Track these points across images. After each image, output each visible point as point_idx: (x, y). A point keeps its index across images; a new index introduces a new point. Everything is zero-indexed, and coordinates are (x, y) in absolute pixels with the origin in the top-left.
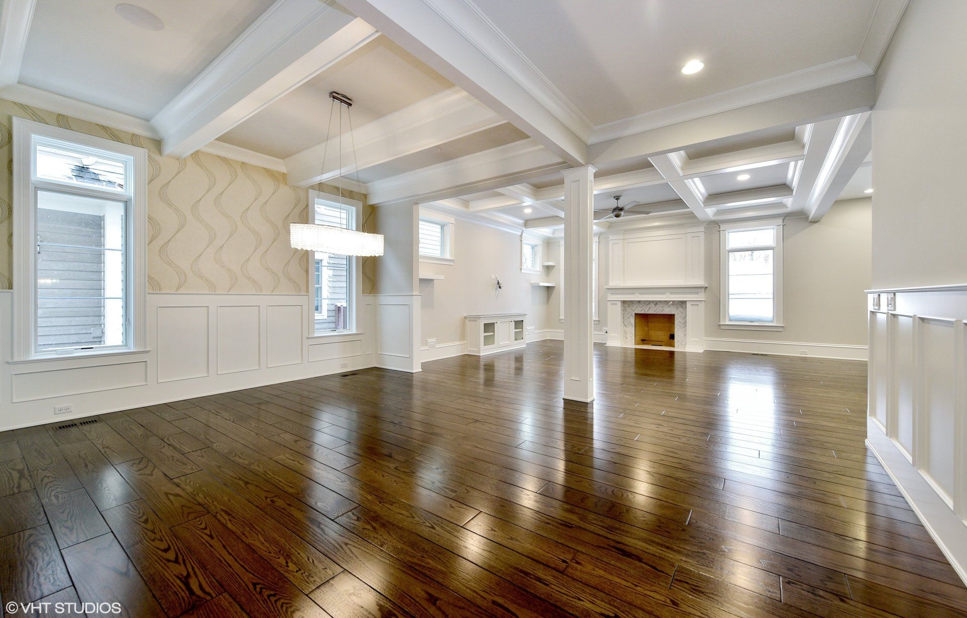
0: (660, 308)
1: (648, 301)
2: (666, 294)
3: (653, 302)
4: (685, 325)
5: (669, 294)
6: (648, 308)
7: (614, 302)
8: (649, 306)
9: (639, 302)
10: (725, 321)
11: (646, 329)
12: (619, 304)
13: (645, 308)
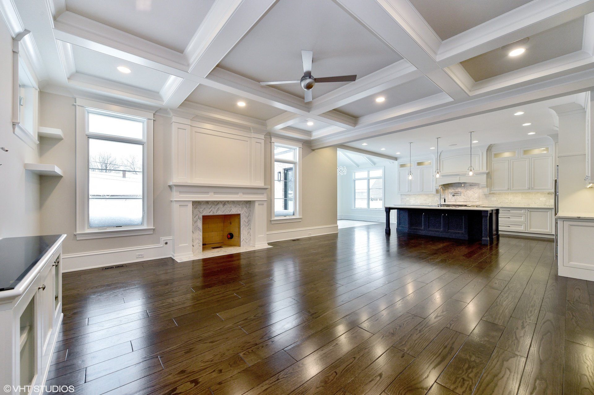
0: (228, 209)
2: (239, 194)
4: (248, 223)
5: (242, 194)
6: (216, 209)
7: (183, 204)
8: (218, 206)
9: (208, 202)
12: (190, 205)
13: (214, 209)
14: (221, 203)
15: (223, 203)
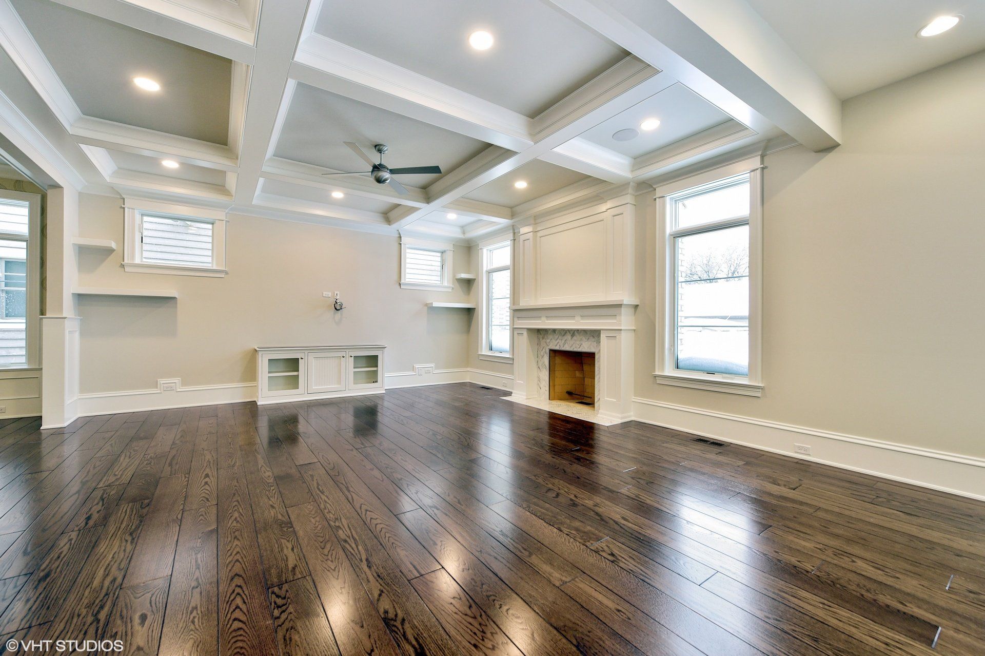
0: (578, 342)
1: (563, 330)
2: (576, 318)
3: (569, 331)
5: (579, 318)
6: (563, 341)
7: (519, 331)
8: (565, 338)
9: (554, 331)
10: (663, 369)
11: (578, 374)
12: (525, 333)
13: (560, 341)
14: (569, 332)
15: (572, 333)
